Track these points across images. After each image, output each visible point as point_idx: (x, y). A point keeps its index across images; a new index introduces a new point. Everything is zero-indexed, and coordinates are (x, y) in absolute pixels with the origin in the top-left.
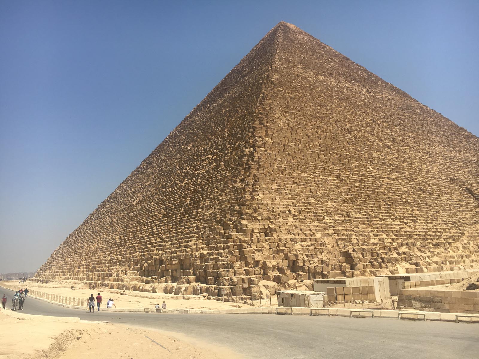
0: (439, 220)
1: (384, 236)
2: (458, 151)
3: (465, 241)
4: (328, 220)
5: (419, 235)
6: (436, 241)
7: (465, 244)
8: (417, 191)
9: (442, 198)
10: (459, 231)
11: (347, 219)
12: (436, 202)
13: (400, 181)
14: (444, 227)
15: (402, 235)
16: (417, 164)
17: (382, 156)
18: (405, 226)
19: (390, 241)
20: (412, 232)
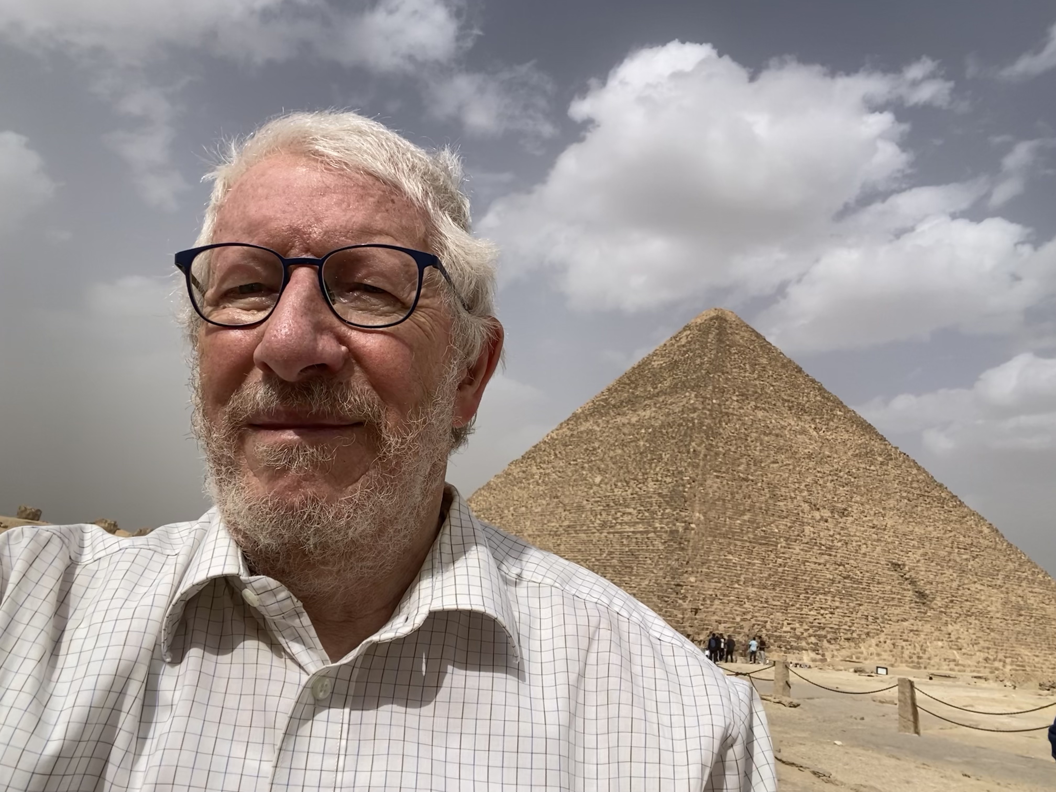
0: (859, 615)
1: (797, 625)
2: (919, 522)
3: (882, 640)
4: (747, 605)
5: (831, 628)
6: (849, 636)
7: (880, 642)
8: (845, 578)
9: (872, 588)
10: (879, 627)
11: (766, 605)
12: (863, 593)
13: (828, 566)
14: (863, 622)
15: (814, 626)
16: (854, 544)
17: (814, 533)
18: (820, 617)
19: (802, 630)
20: (825, 624)
